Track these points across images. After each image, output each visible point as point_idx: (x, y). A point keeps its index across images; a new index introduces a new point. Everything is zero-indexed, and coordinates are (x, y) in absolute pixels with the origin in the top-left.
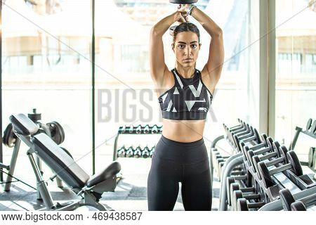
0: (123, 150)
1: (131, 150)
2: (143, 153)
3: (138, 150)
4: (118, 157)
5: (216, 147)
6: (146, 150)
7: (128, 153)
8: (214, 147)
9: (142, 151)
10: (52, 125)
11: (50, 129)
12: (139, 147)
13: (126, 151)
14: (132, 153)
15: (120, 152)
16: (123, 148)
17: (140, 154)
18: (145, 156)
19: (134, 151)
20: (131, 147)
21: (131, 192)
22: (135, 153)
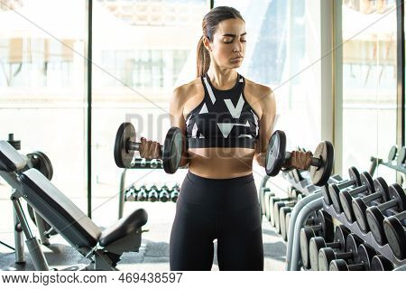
0: (132, 191)
1: (143, 191)
2: (161, 195)
3: (153, 191)
4: (126, 200)
5: (267, 186)
6: (164, 191)
7: (139, 194)
8: (264, 185)
9: (159, 192)
10: (35, 157)
11: (32, 161)
12: (154, 187)
13: (136, 192)
14: (145, 195)
15: (128, 194)
16: (133, 187)
17: (156, 195)
18: (164, 199)
19: (147, 192)
20: (144, 187)
21: (146, 250)
22: (150, 195)
